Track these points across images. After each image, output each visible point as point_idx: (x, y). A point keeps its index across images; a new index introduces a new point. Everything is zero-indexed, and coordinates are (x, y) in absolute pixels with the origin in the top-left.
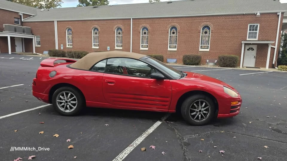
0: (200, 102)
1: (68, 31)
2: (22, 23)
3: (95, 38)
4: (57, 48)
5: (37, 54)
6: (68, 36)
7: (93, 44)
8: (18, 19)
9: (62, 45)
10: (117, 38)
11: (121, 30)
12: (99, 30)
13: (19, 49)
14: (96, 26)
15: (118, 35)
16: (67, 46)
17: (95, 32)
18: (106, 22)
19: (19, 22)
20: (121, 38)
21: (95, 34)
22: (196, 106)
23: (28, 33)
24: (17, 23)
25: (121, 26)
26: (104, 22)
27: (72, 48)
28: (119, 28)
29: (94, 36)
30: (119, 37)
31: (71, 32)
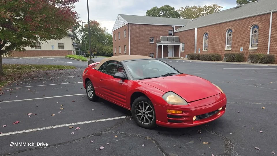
0: (143, 104)
1: (205, 36)
2: (174, 33)
3: (229, 40)
4: (195, 52)
5: (181, 58)
6: (205, 41)
7: (226, 46)
8: (172, 30)
9: (199, 49)
10: (252, 37)
11: (258, 27)
12: (233, 31)
13: (170, 54)
14: (231, 28)
15: (254, 34)
16: (204, 50)
17: (229, 33)
18: (241, 22)
19: (172, 33)
20: (257, 37)
21: (229, 35)
22: (140, 107)
23: (176, 41)
24: (171, 34)
25: (258, 23)
26: (239, 22)
27: (207, 51)
28: (255, 26)
29: (228, 38)
30: (255, 36)
31: (207, 37)
